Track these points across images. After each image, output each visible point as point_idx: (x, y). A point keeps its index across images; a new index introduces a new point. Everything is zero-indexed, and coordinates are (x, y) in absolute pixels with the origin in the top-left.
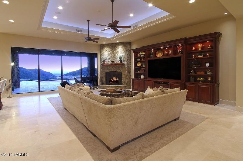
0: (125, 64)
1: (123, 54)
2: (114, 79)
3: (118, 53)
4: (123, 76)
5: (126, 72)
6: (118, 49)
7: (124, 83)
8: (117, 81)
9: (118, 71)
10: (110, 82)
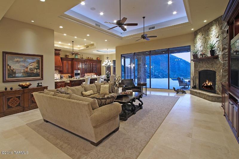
0: (220, 56)
1: (218, 39)
2: (207, 83)
3: (211, 39)
4: (218, 78)
5: (222, 71)
6: (211, 33)
7: (218, 91)
8: (210, 86)
9: (211, 69)
10: (203, 86)
